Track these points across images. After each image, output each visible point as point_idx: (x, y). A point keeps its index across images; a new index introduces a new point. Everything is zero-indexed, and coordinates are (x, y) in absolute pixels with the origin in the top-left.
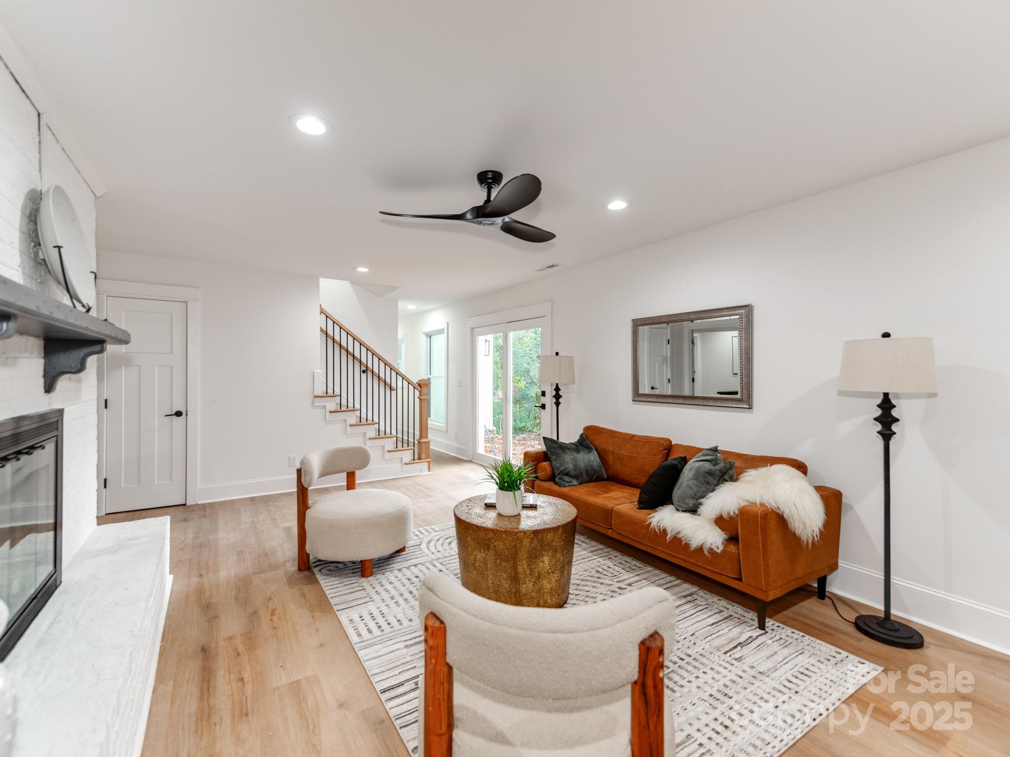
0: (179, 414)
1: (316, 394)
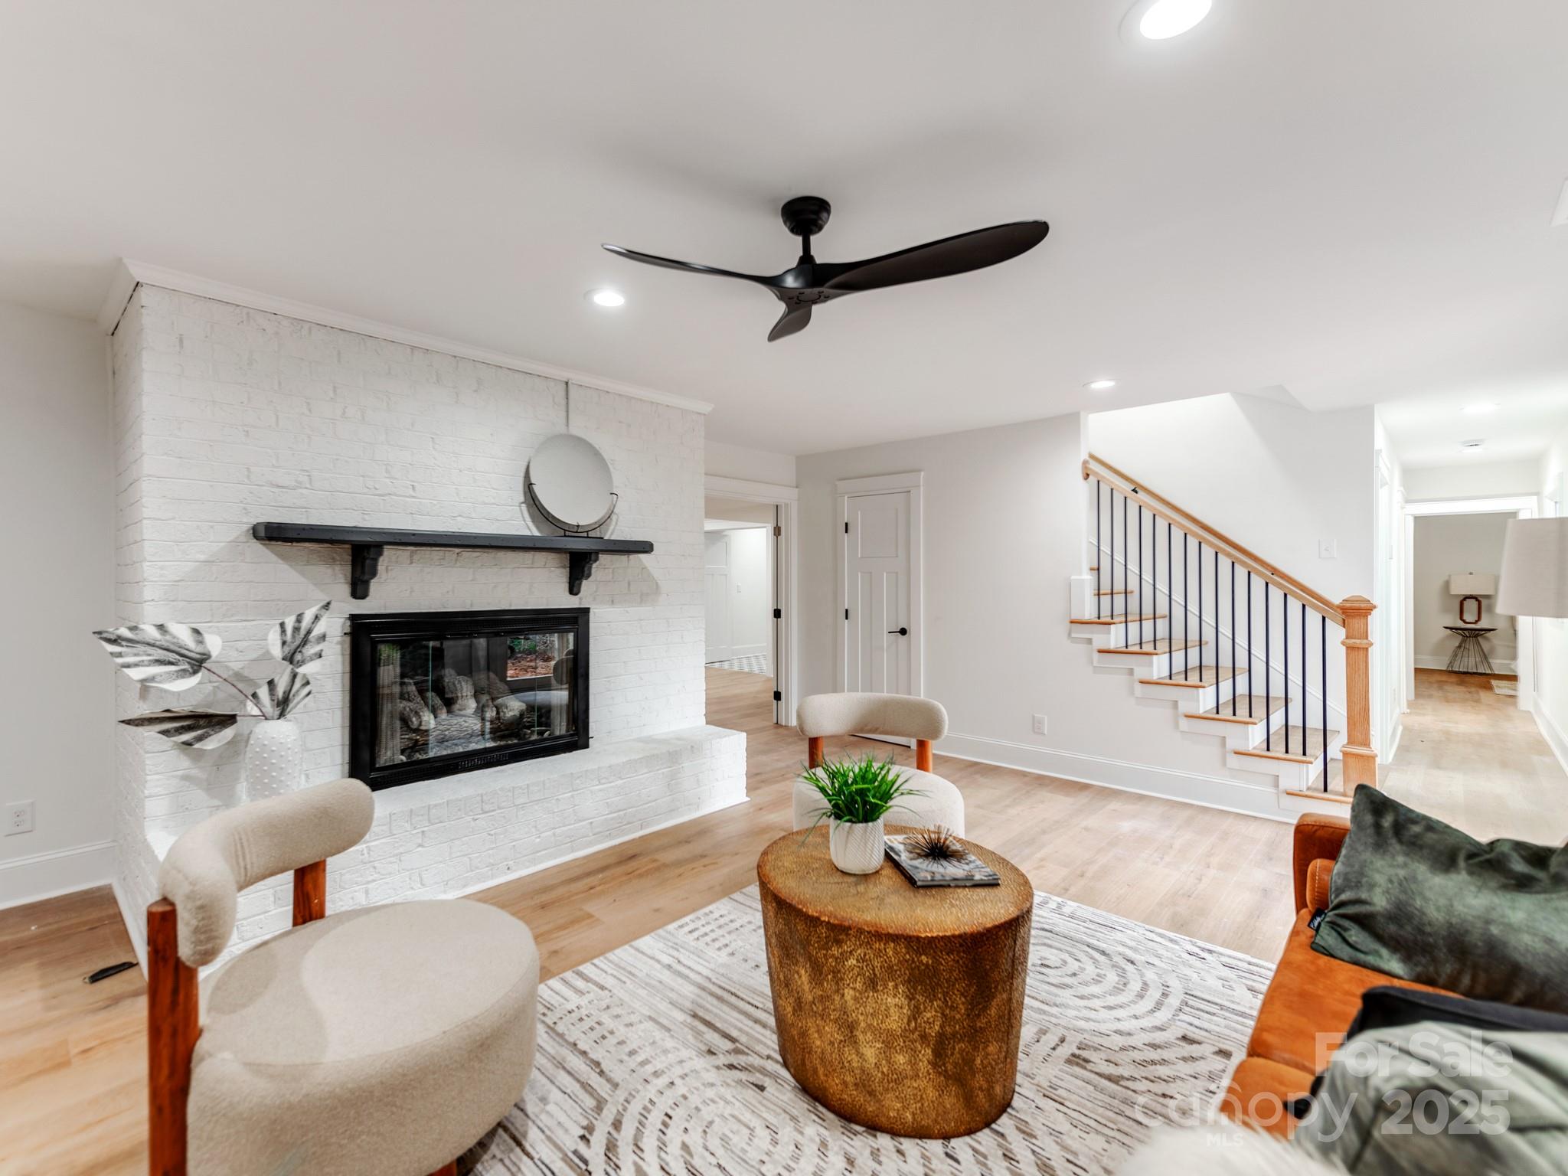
0: (903, 632)
1: (1075, 616)
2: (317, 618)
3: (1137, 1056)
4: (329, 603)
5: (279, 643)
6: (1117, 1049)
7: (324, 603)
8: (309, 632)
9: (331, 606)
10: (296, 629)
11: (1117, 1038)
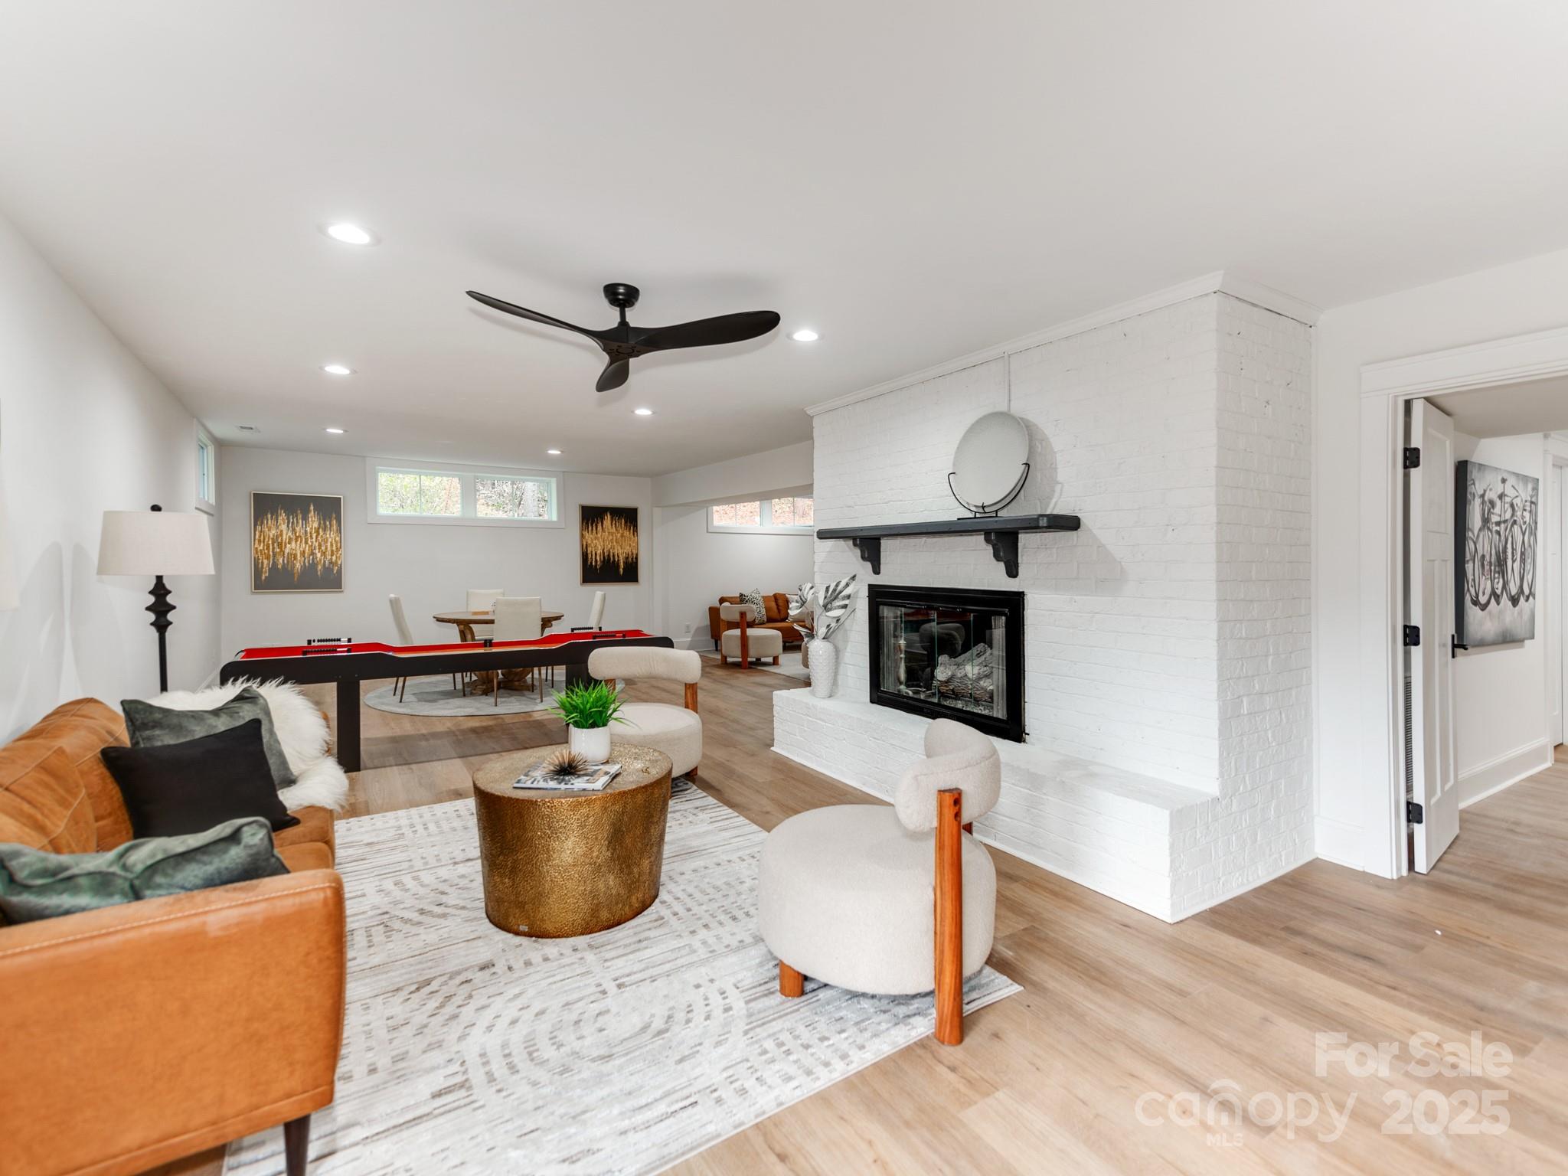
2: (847, 585)
3: (458, 1000)
4: (855, 576)
5: (823, 597)
6: (473, 993)
7: (852, 575)
8: (840, 592)
9: (857, 578)
10: (835, 590)
11: (484, 1001)
